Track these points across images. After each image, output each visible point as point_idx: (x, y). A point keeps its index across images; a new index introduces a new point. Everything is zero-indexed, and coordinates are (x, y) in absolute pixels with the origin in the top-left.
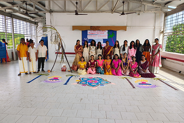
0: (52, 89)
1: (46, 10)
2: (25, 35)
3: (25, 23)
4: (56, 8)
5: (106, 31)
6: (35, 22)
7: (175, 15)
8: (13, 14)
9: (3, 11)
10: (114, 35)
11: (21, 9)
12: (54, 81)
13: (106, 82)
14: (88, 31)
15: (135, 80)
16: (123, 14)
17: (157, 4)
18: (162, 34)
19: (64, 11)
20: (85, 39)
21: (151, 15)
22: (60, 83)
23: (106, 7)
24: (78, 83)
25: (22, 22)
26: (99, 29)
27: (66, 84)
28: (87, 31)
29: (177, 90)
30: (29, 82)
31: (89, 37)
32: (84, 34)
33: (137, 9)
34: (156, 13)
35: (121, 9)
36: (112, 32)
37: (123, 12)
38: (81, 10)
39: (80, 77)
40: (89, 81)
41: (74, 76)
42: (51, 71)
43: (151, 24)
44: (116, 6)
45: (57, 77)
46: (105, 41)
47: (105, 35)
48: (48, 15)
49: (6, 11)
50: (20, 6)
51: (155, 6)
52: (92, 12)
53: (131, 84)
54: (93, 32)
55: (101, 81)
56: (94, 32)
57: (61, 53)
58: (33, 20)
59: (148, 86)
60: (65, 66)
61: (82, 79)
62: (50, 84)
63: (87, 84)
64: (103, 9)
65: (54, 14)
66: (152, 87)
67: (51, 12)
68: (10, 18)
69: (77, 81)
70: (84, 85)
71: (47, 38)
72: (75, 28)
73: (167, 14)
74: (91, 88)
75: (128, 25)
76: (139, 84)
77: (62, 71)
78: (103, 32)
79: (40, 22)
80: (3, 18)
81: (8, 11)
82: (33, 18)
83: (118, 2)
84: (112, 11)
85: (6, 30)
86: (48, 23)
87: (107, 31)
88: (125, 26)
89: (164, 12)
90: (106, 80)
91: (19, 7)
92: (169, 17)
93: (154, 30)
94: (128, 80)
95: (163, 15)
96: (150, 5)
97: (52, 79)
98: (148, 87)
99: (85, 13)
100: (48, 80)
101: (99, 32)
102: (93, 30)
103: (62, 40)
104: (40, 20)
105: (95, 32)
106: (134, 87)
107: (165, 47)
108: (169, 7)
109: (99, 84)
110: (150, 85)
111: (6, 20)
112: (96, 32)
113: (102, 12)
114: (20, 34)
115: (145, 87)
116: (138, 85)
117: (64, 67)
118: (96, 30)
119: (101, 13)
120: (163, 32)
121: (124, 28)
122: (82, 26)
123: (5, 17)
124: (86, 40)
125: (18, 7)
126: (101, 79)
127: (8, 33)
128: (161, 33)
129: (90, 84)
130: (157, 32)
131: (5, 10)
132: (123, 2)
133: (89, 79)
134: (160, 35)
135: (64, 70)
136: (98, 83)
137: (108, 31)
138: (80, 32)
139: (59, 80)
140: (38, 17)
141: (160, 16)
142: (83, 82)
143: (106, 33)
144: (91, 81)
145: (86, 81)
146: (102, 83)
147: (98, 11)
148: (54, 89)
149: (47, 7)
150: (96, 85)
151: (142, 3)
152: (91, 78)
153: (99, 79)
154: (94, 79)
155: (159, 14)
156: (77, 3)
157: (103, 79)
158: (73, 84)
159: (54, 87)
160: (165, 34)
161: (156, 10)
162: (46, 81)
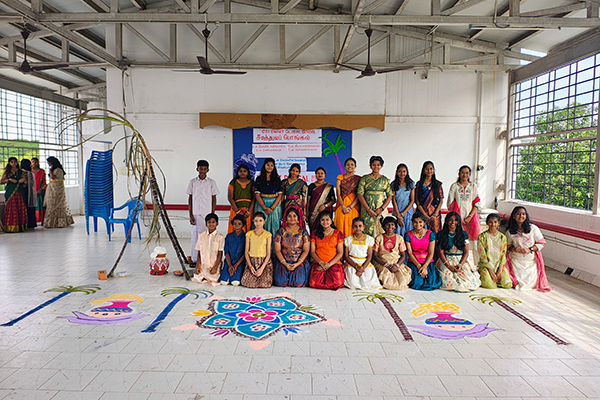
0: (90, 352)
1: (106, 57)
2: (41, 146)
3: (38, 102)
4: (143, 52)
5: (316, 131)
6: (77, 102)
7: (543, 78)
10: (343, 145)
11: (18, 53)
12: (111, 315)
13: (308, 318)
14: (256, 132)
15: (413, 306)
16: (368, 72)
17: (482, 41)
18: (503, 143)
19: (172, 62)
20: (243, 157)
21: (465, 77)
22: (130, 323)
23: (317, 51)
24: (198, 324)
25: (26, 99)
26: (293, 124)
27: (151, 329)
28: (250, 130)
29: (563, 343)
30: (10, 324)
31: (259, 152)
32: (242, 140)
33: (418, 60)
34: (481, 72)
35: (362, 58)
36: (337, 133)
37: (368, 65)
38: (228, 60)
39: (213, 298)
40: (245, 315)
41: (193, 292)
42: (110, 276)
43: (466, 108)
44: (346, 45)
45: (127, 300)
46: (313, 164)
47: (312, 145)
48: (113, 76)
50: (17, 44)
51: (476, 48)
52: (266, 66)
53: (399, 323)
54: (270, 133)
55: (289, 313)
56: (274, 135)
57: (149, 207)
58: (71, 95)
59: (459, 328)
60: (164, 256)
61: (221, 304)
62: (86, 327)
63: (236, 326)
64: (303, 56)
65: (135, 73)
67: (124, 63)
69: (199, 314)
70: (222, 332)
71: (109, 154)
72: (207, 120)
73: (516, 77)
74: (246, 343)
75: (392, 109)
77: (154, 273)
78: (305, 135)
79: (92, 100)
82: (69, 85)
83: (351, 32)
84: (337, 64)
86: (114, 103)
87: (319, 133)
88: (381, 115)
89: (509, 68)
90: (308, 309)
91: (11, 47)
92: (526, 85)
93: (477, 129)
94: (387, 305)
95: (506, 79)
96: (461, 45)
97: (103, 309)
99: (242, 71)
101: (291, 133)
102: (271, 127)
103: (152, 161)
104: (92, 95)
105: (277, 134)
106: (408, 337)
107: (514, 184)
108: (523, 51)
109: (281, 324)
110: (468, 327)
112: (282, 135)
113: (301, 66)
114: (18, 140)
117: (160, 259)
118: (283, 127)
119: (297, 73)
120: (505, 135)
121: (376, 122)
122: (234, 114)
124: (247, 160)
125: (6, 46)
126: (291, 306)
128: (499, 137)
129: (245, 329)
130: (487, 134)
132: (369, 32)
133: (243, 306)
134: (496, 144)
135: (159, 272)
136: (278, 320)
137: (324, 130)
138: (228, 135)
139: (130, 310)
140: (87, 82)
141: (496, 80)
142: (221, 316)
143: (316, 137)
144: (252, 315)
145: (234, 314)
146: (290, 322)
147: (287, 63)
148: (100, 350)
149: (110, 50)
150: (269, 330)
151: (435, 40)
152: (254, 299)
153: (283, 304)
154: (264, 305)
155: (490, 76)
156: (206, 33)
157: (299, 305)
158: (181, 328)
159: (100, 342)
160: (514, 142)
161: (480, 63)
162: (80, 318)
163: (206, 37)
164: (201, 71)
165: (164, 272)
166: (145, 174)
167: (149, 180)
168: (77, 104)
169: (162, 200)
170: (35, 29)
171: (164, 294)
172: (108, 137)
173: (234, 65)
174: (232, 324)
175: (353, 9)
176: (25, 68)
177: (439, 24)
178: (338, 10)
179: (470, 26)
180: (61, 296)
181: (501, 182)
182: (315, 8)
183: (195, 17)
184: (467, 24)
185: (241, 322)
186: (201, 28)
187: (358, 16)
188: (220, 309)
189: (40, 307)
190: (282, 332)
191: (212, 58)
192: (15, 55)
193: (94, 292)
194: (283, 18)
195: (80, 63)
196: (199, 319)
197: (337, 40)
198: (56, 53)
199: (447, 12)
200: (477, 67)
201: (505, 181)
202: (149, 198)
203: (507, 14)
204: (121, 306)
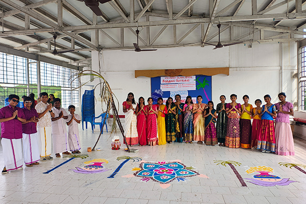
0: (84, 187)
1: (91, 46)
2: (62, 88)
3: (61, 68)
4: (108, 42)
5: (193, 77)
8: (41, 55)
9: (24, 51)
10: (207, 84)
11: (52, 46)
12: (93, 169)
13: (190, 173)
14: (162, 79)
15: (247, 168)
16: (219, 46)
17: (281, 26)
18: (296, 80)
19: (122, 47)
20: (156, 91)
21: (273, 46)
22: (102, 173)
23: (193, 36)
24: (135, 174)
25: (55, 67)
26: (181, 74)
27: (112, 176)
28: (159, 78)
30: (47, 173)
31: (163, 88)
32: (156, 83)
33: (246, 38)
34: (281, 43)
35: (216, 39)
36: (204, 78)
37: (219, 42)
38: (148, 44)
39: (142, 162)
40: (157, 170)
41: (132, 158)
42: (93, 150)
43: (274, 62)
44: (207, 33)
45: (101, 162)
47: (191, 84)
48: (94, 54)
49: (28, 50)
50: (51, 41)
51: (278, 30)
52: (167, 46)
53: (239, 177)
54: (169, 79)
55: (180, 170)
56: (171, 80)
57: (111, 116)
58: (75, 64)
59: (273, 180)
60: (118, 140)
61: (146, 165)
62: (82, 175)
63: (153, 176)
64: (185, 40)
65: (104, 52)
66: (280, 184)
67: (100, 48)
68: (35, 61)
69: (135, 170)
70: (146, 179)
71: (93, 91)
72: (139, 74)
73: (301, 44)
74: (158, 185)
75: (233, 64)
76: (255, 177)
77: (113, 149)
78: (187, 79)
79: (85, 66)
80: (24, 62)
81: (31, 50)
82: (75, 60)
83: (210, 26)
84: (203, 43)
85: (29, 81)
86: (95, 68)
88: (226, 68)
89: (297, 40)
90: (190, 169)
91: (49, 43)
93: (281, 73)
94: (233, 167)
95: (296, 45)
96: (270, 29)
97: (90, 166)
98: (274, 184)
99: (155, 49)
100: (83, 168)
101: (180, 78)
102: (169, 76)
103: (113, 94)
104: (85, 64)
105: (173, 79)
106: (244, 185)
107: (303, 102)
108: (305, 30)
109: (176, 176)
110: (278, 180)
111: (30, 65)
112: (175, 79)
113: (184, 45)
114: (52, 86)
115: (266, 185)
116: (252, 179)
117: (116, 142)
118: (176, 76)
119: (183, 48)
120: (297, 75)
121: (225, 71)
122: (151, 70)
123: (28, 60)
124: (158, 93)
125: (47, 43)
126: (181, 167)
127: (32, 85)
128: (293, 77)
129: (158, 178)
130: (286, 75)
131: (28, 48)
132: (219, 26)
133: (157, 166)
134: (292, 81)
135: (115, 148)
136: (174, 174)
137: (197, 76)
138: (148, 80)
139: (102, 167)
140: (83, 58)
141: (290, 47)
142: (145, 171)
143: (193, 80)
144: (161, 171)
145: (152, 170)
146: (180, 175)
147: (177, 44)
148: (88, 186)
149: (93, 42)
150: (170, 179)
151: (255, 27)
152: (162, 163)
153: (177, 166)
154: (167, 166)
155: (287, 44)
156: (138, 32)
157: (185, 166)
158: (126, 176)
159: (88, 183)
160: (302, 79)
161: (281, 38)
162: (79, 170)
163: (138, 34)
164: (135, 50)
165: (118, 148)
166: (109, 100)
167: (111, 104)
168: (78, 68)
169: (117, 113)
170: (59, 34)
171: (118, 159)
172: (93, 83)
173: (151, 47)
174: (151, 175)
175: (211, 15)
176: (55, 52)
177: (257, 19)
178: (203, 15)
179: (274, 19)
180: (70, 160)
181: (296, 101)
182: (191, 15)
183: (132, 24)
184: (272, 18)
185: (155, 174)
186: (135, 29)
187: (213, 18)
188: (145, 167)
189: (61, 165)
190: (176, 180)
191: (140, 44)
192: (50, 47)
193: (86, 158)
194: (175, 22)
195: (79, 49)
196: (135, 172)
197: (203, 30)
198: (69, 45)
199: (261, 13)
200: (279, 40)
201: (298, 101)
202: (111, 112)
203: (295, 11)
204: (98, 165)
